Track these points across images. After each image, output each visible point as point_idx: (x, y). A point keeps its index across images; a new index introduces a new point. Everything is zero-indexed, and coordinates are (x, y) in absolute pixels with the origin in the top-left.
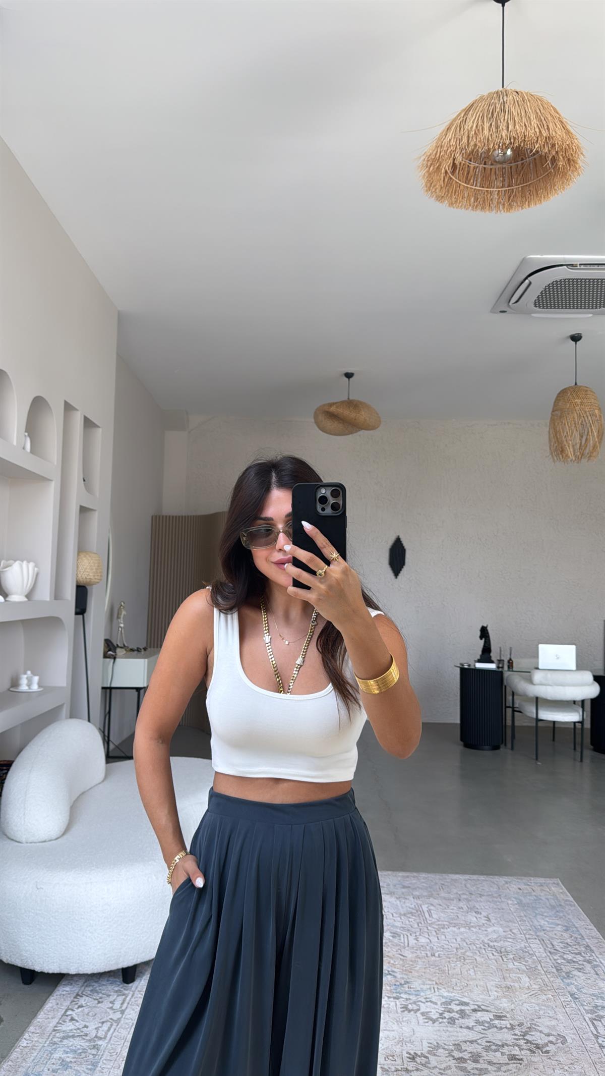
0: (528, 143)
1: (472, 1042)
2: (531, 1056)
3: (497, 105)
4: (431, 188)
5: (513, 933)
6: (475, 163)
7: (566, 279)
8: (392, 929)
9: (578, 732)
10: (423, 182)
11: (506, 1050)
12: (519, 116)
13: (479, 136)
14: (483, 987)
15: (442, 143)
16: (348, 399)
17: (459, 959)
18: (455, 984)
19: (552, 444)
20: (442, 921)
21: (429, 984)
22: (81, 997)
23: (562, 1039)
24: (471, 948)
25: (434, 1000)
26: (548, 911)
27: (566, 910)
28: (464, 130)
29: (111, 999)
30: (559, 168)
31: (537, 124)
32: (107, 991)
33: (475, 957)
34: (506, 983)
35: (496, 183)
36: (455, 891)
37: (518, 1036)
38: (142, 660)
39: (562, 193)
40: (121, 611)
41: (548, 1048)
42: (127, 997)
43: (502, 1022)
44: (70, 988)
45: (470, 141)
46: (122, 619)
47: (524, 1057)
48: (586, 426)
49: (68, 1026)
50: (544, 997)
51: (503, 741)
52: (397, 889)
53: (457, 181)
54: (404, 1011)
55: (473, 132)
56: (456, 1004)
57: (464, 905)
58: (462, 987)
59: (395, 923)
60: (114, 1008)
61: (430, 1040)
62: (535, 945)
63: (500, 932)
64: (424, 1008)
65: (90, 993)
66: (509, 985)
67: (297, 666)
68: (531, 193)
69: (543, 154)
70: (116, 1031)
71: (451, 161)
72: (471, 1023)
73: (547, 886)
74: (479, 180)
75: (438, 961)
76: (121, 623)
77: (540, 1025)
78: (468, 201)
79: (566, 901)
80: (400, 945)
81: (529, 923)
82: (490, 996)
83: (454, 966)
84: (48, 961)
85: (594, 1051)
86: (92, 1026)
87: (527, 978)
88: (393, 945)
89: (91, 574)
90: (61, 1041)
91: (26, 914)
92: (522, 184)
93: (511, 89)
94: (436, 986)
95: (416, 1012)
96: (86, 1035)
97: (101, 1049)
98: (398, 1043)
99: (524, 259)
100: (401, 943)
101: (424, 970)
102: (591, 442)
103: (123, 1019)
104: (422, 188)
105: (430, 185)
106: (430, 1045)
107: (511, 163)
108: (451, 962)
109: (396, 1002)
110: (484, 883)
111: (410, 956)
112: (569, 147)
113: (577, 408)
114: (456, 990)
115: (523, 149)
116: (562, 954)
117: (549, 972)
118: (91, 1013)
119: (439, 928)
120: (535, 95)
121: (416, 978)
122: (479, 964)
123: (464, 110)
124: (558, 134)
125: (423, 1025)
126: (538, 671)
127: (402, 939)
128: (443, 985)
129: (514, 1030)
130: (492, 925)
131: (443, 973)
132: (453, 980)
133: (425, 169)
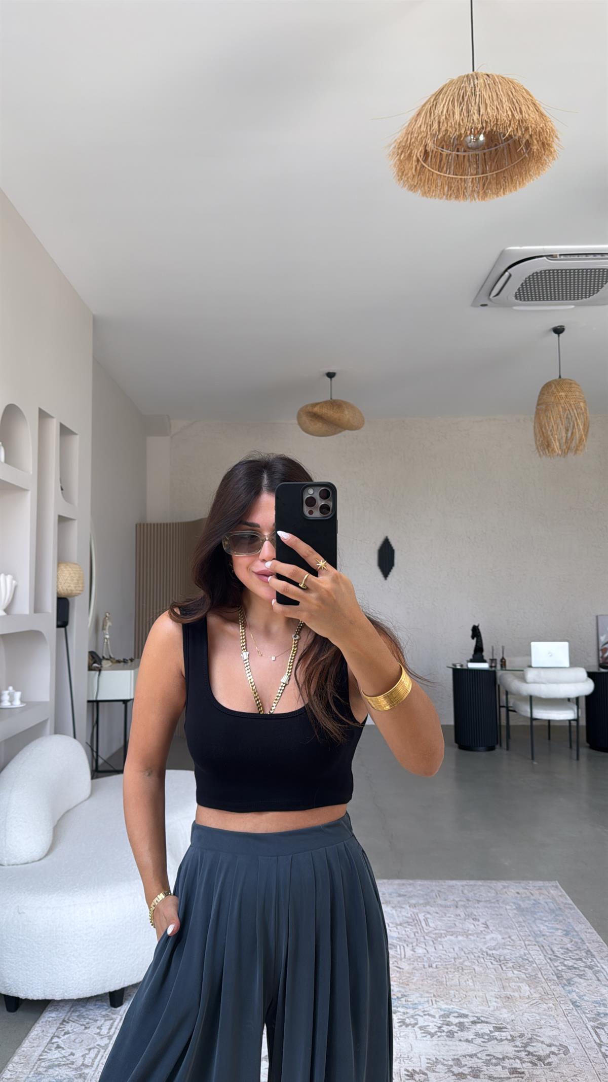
0: (501, 127)
1: (471, 1056)
2: (533, 1069)
3: (467, 89)
4: (403, 177)
5: (512, 940)
6: (448, 150)
7: (546, 270)
9: (574, 730)
10: (395, 170)
11: (507, 1063)
12: (491, 99)
13: (450, 121)
14: (482, 998)
15: (412, 129)
16: (331, 399)
17: (457, 969)
18: (453, 996)
19: (538, 439)
20: (440, 930)
21: (426, 997)
22: (68, 1023)
23: (564, 1049)
24: (469, 958)
25: (432, 1012)
26: (547, 915)
27: (566, 913)
28: (434, 115)
29: (99, 1023)
30: (534, 152)
31: (510, 108)
32: (94, 1015)
33: (474, 966)
34: (505, 993)
35: (469, 170)
36: (451, 897)
37: (519, 1047)
38: (128, 672)
39: (537, 178)
40: (106, 623)
41: (550, 1060)
42: (114, 1021)
43: (502, 1033)
44: (55, 1014)
45: (440, 127)
46: (107, 630)
47: (526, 1070)
48: (572, 419)
49: (54, 1055)
50: (545, 1006)
51: (498, 741)
52: (393, 898)
53: (430, 169)
54: (401, 1026)
55: (444, 117)
56: (454, 1017)
57: (461, 912)
58: (460, 999)
60: (101, 1033)
61: (429, 1055)
62: (533, 951)
63: (498, 939)
64: (421, 1022)
65: (78, 1019)
66: (509, 996)
67: (282, 684)
68: (506, 180)
69: (517, 138)
71: (421, 148)
72: (470, 1036)
73: (546, 889)
74: (452, 168)
75: (436, 972)
76: (107, 634)
77: (541, 1035)
78: (442, 190)
79: (566, 904)
80: (396, 957)
81: (528, 929)
82: (489, 1007)
83: (452, 977)
84: (32, 988)
85: (598, 1061)
86: (79, 1054)
87: (527, 987)
89: (72, 585)
90: (46, 1071)
91: (8, 940)
92: (496, 171)
93: (481, 72)
94: (434, 999)
95: (413, 1027)
96: (73, 1063)
97: (88, 1077)
99: (503, 251)
100: (398, 954)
101: (421, 983)
102: (577, 435)
104: (395, 176)
105: (402, 173)
106: (429, 1061)
107: (484, 149)
108: (449, 973)
110: (482, 888)
111: (407, 968)
112: (543, 131)
113: (562, 401)
114: (455, 1002)
115: (496, 133)
116: (562, 960)
117: (550, 980)
118: (78, 1039)
119: (436, 937)
120: (508, 78)
121: (413, 990)
122: (477, 974)
123: (433, 95)
124: (531, 116)
125: (421, 1040)
126: (531, 669)
127: (399, 950)
128: (441, 997)
129: (515, 1042)
130: (490, 932)
131: (441, 985)
132: (452, 992)
133: (397, 157)
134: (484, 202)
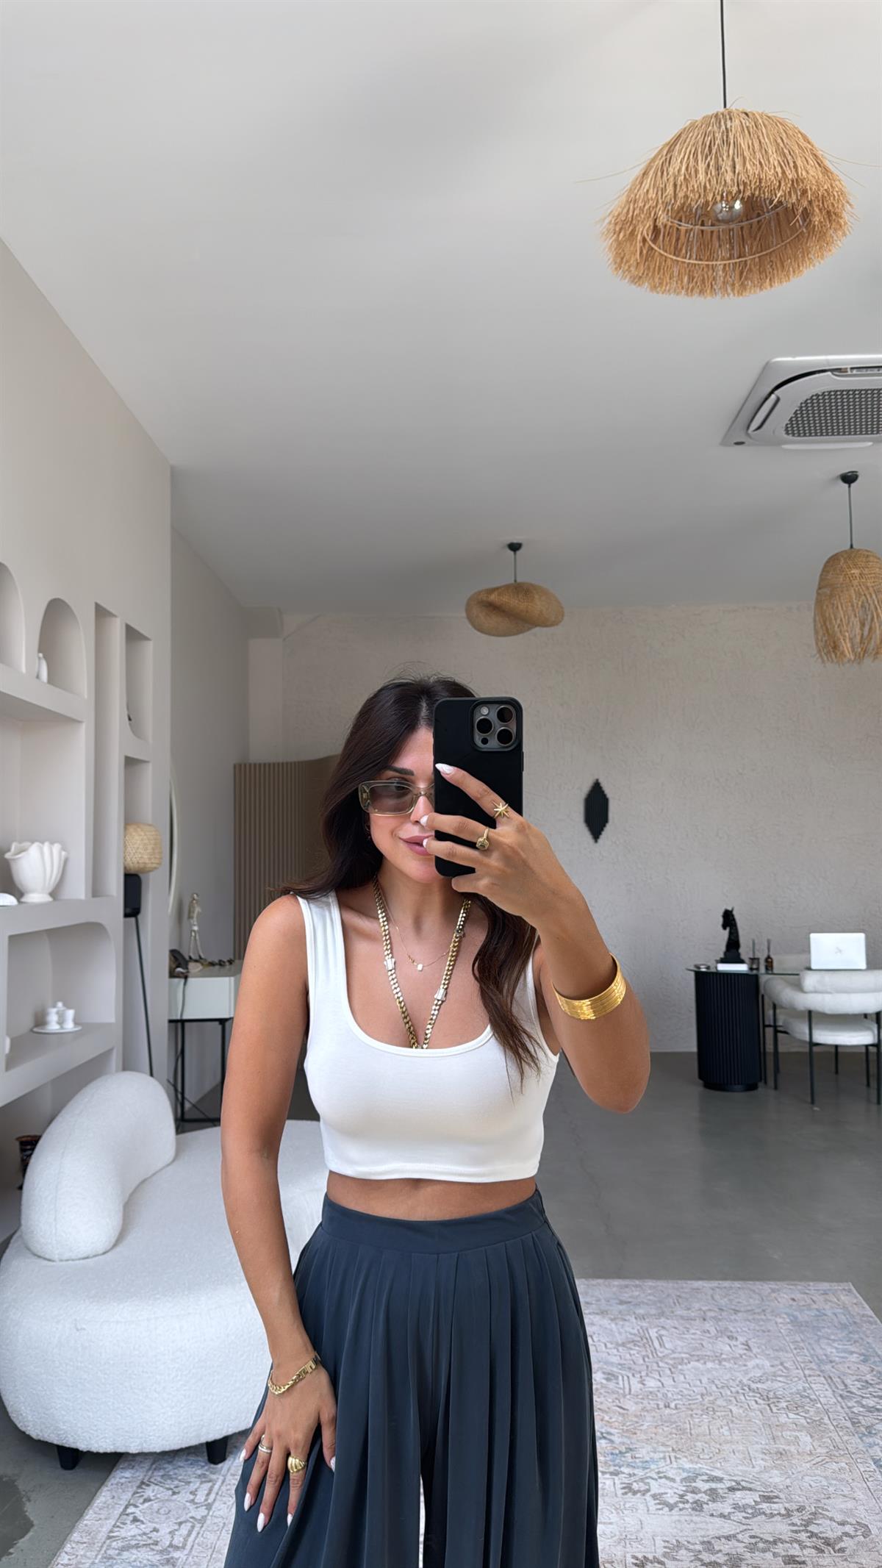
0: (766, 190)
1: (728, 1538)
2: (818, 1557)
3: (717, 135)
4: (623, 265)
5: (785, 1368)
6: (688, 223)
7: (831, 392)
8: (605, 1367)
9: (873, 1058)
10: (611, 256)
11: (780, 1549)
12: (751, 149)
13: (692, 183)
14: (743, 1453)
15: (636, 195)
16: (515, 581)
17: (706, 1411)
18: (701, 1450)
19: (820, 638)
20: (680, 1353)
21: (662, 1452)
22: (148, 1485)
23: (863, 1530)
24: (724, 1394)
25: (670, 1475)
26: (837, 1331)
27: (864, 1329)
28: (668, 174)
29: (193, 1487)
30: (814, 226)
31: (779, 161)
32: (185, 1475)
33: (729, 1407)
34: (776, 1446)
35: (720, 252)
36: (697, 1306)
37: (799, 1526)
38: (227, 979)
39: (820, 263)
40: (194, 908)
41: (842, 1545)
42: (214, 1484)
43: (772, 1505)
44: (130, 1473)
45: (677, 192)
46: (195, 919)
47: (807, 1559)
48: (869, 608)
49: (130, 1531)
50: (834, 1466)
51: (762, 1077)
52: (611, 1305)
53: (662, 252)
54: (626, 1493)
55: (683, 177)
56: (703, 1481)
57: (711, 1326)
58: (711, 1455)
59: (609, 1357)
60: (196, 1501)
61: (667, 1536)
62: (817, 1385)
63: (766, 1367)
64: (655, 1486)
65: (162, 1481)
66: (781, 1450)
67: (436, 1002)
68: (774, 266)
69: (790, 205)
70: (200, 1535)
71: (650, 223)
72: (727, 1509)
73: (834, 1294)
74: (695, 249)
75: (675, 1414)
76: (195, 925)
77: (829, 1509)
78: (679, 282)
79: (863, 1316)
80: (618, 1392)
81: (809, 1352)
82: (753, 1467)
83: (700, 1422)
84: (97, 1436)
86: (165, 1530)
87: (809, 1437)
88: (608, 1392)
89: (145, 856)
90: (119, 1554)
91: (61, 1368)
92: (758, 253)
93: (736, 110)
94: (673, 1455)
95: (644, 1495)
96: (156, 1543)
97: (178, 1564)
98: (619, 1543)
99: (767, 364)
100: (620, 1388)
101: (654, 1430)
102: (878, 632)
103: (209, 1517)
104: (609, 265)
105: (620, 260)
106: (666, 1544)
107: (742, 222)
108: (694, 1416)
109: (614, 1479)
110: (740, 1292)
111: (634, 1408)
112: (829, 194)
113: (855, 583)
114: (703, 1459)
115: (759, 199)
116: (859, 1399)
117: (841, 1427)
118: (163, 1509)
119: (675, 1363)
120: (774, 116)
121: (643, 1442)
122: (736, 1418)
123: (667, 144)
124: (811, 174)
125: (654, 1514)
126: (810, 972)
127: (621, 1382)
128: (683, 1452)
129: (792, 1518)
130: (754, 1356)
131: (683, 1434)
132: (699, 1444)
133: (612, 236)
134: (741, 297)
